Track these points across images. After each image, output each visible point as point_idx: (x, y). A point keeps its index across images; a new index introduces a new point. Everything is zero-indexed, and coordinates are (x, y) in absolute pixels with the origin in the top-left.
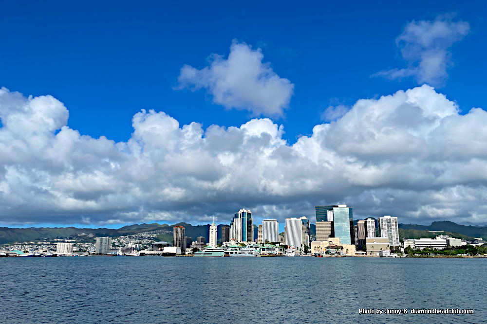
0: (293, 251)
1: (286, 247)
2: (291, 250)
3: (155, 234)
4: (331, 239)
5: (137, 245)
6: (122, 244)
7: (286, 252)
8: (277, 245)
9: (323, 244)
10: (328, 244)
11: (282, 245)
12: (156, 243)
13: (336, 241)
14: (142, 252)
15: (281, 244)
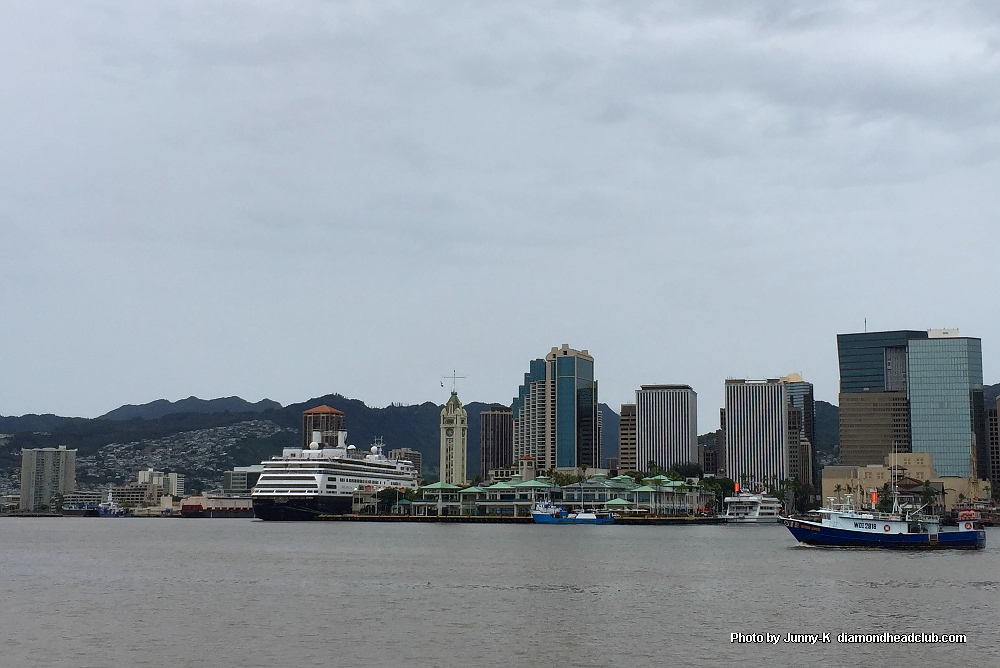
0: (755, 503)
1: (728, 488)
2: (747, 497)
3: (233, 435)
4: (895, 459)
5: (173, 477)
6: (113, 474)
7: (726, 505)
8: (696, 480)
9: (869, 475)
10: (887, 477)
11: (711, 481)
12: (237, 469)
13: (917, 465)
14: (192, 501)
15: (708, 476)
